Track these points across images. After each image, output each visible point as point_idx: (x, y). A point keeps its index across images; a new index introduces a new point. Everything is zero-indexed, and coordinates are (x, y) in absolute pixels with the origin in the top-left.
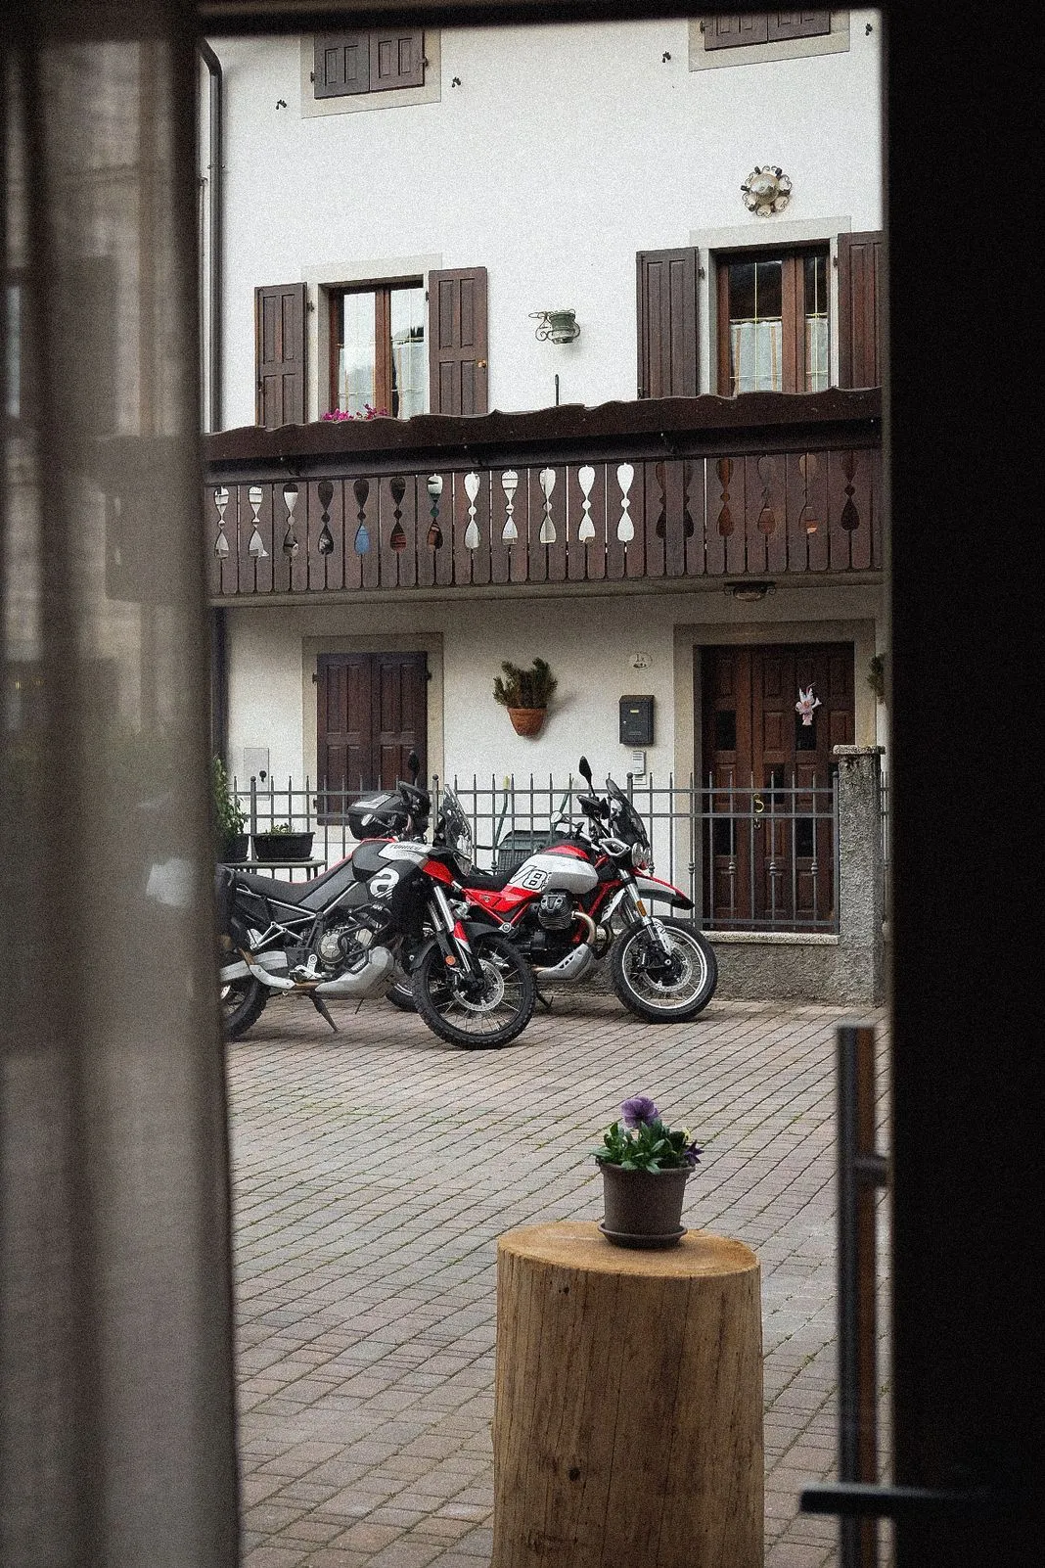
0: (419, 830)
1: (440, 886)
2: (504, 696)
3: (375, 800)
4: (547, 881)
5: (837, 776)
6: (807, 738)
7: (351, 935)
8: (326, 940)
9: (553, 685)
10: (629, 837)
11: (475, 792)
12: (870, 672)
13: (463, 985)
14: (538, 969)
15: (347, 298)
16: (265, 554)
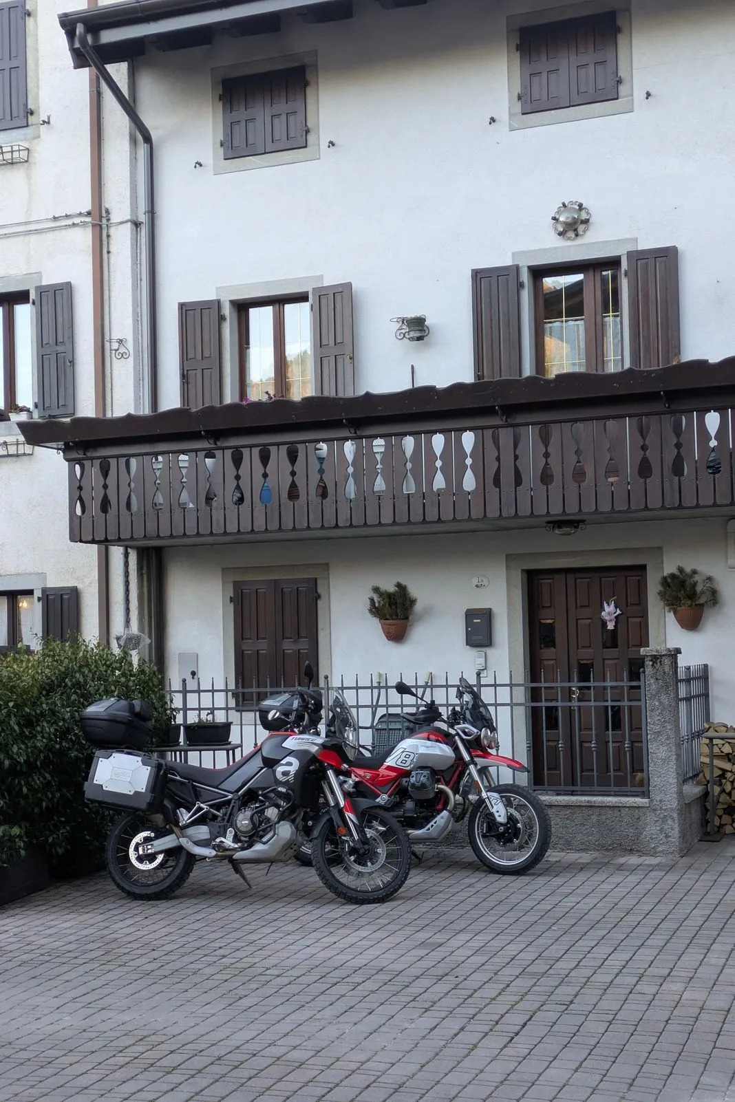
0: (314, 722)
1: (332, 769)
2: (376, 611)
3: (279, 699)
4: (415, 760)
5: (644, 672)
6: (612, 640)
7: (262, 812)
8: (241, 816)
9: (413, 602)
10: (479, 723)
11: (357, 688)
12: (660, 588)
13: (353, 851)
14: (410, 831)
15: (252, 311)
16: (191, 505)
